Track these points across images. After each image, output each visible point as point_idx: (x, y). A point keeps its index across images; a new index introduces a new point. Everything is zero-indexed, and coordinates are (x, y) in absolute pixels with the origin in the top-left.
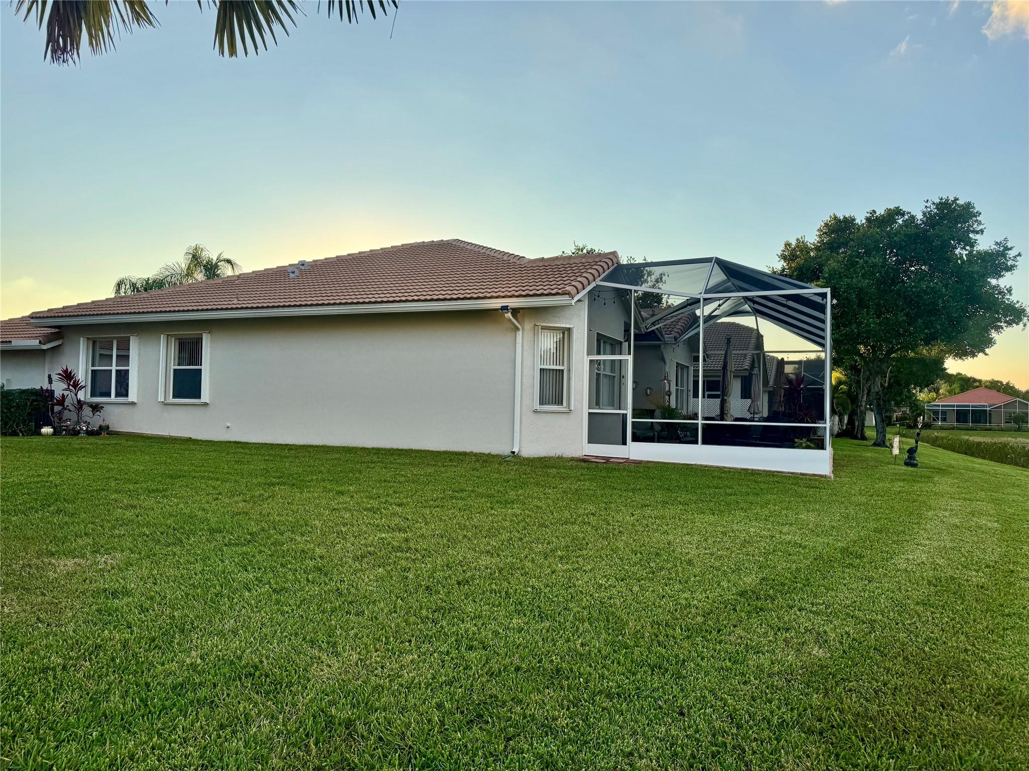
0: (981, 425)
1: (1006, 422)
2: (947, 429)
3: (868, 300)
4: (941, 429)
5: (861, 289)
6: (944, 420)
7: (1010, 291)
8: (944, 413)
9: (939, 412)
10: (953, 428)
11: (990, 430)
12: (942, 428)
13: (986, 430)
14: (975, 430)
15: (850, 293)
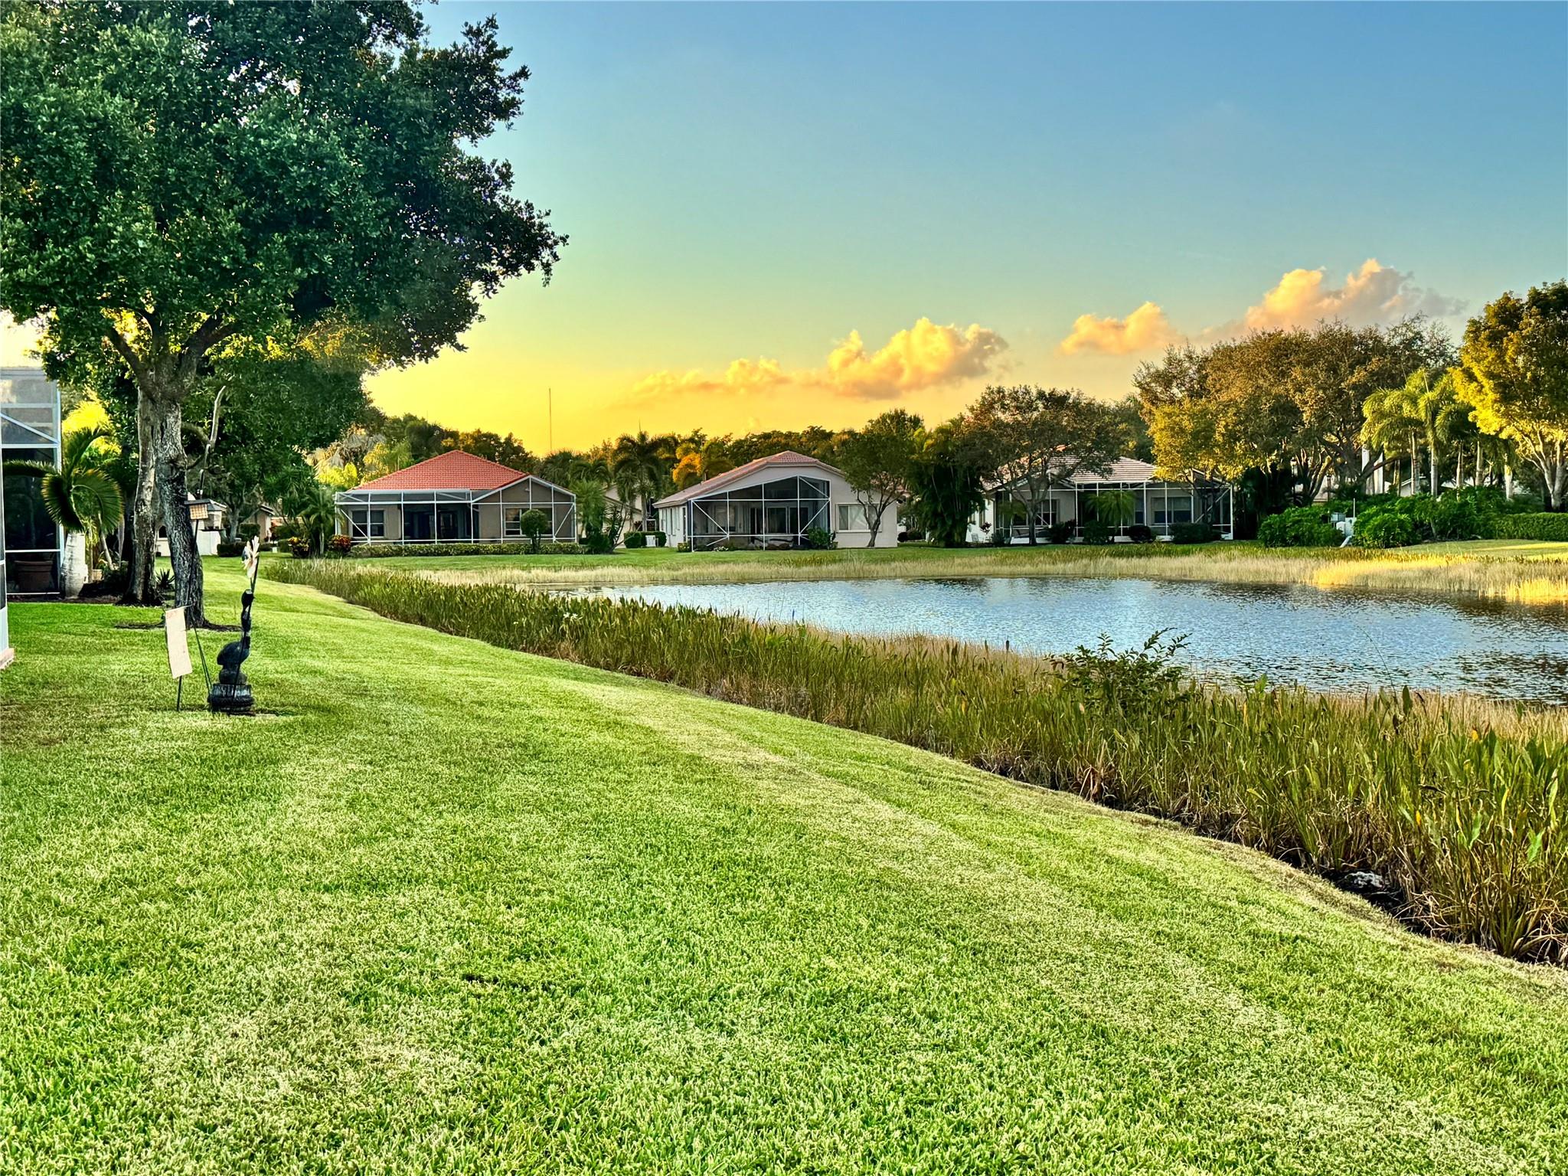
0: (459, 543)
1: (508, 533)
2: (386, 555)
3: (128, 164)
4: (372, 556)
5: (103, 123)
6: (379, 531)
7: (506, 176)
8: (378, 514)
9: (365, 512)
10: (398, 553)
11: (476, 552)
12: (374, 554)
13: (467, 553)
14: (447, 554)
15: (68, 134)
